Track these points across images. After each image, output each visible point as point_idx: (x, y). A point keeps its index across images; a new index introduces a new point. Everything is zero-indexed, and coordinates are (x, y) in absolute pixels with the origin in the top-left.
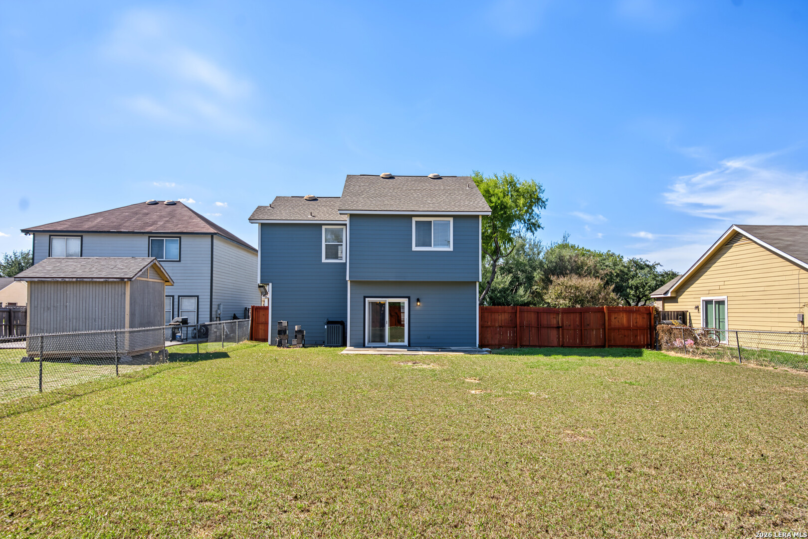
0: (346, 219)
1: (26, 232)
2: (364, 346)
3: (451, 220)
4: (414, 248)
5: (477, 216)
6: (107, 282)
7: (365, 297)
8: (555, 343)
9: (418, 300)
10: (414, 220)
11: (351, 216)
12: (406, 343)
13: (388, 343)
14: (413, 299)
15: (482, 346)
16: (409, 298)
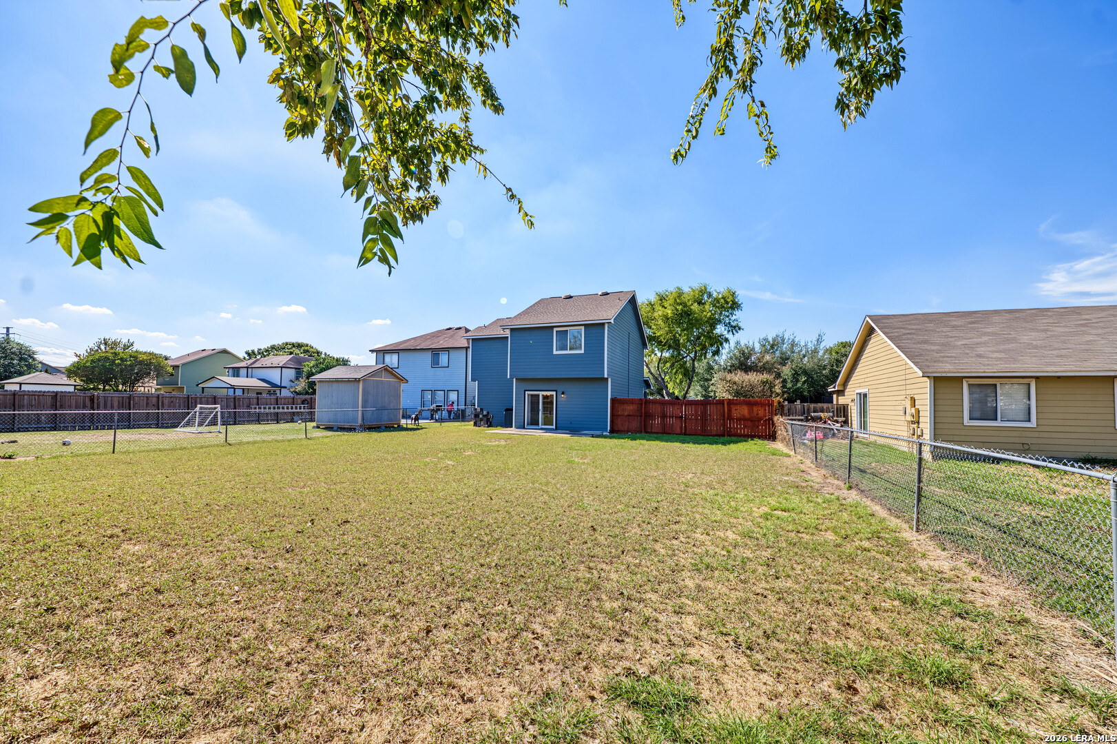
0: (508, 333)
1: (372, 351)
2: (524, 428)
3: (583, 328)
4: (555, 352)
5: (603, 324)
6: (349, 381)
7: (525, 391)
8: (678, 431)
9: (563, 393)
10: (555, 329)
11: (512, 330)
12: (554, 427)
13: (540, 426)
14: (559, 393)
15: (612, 431)
16: (556, 391)
